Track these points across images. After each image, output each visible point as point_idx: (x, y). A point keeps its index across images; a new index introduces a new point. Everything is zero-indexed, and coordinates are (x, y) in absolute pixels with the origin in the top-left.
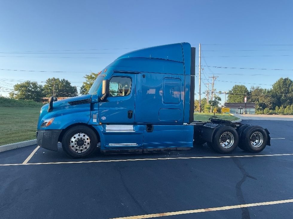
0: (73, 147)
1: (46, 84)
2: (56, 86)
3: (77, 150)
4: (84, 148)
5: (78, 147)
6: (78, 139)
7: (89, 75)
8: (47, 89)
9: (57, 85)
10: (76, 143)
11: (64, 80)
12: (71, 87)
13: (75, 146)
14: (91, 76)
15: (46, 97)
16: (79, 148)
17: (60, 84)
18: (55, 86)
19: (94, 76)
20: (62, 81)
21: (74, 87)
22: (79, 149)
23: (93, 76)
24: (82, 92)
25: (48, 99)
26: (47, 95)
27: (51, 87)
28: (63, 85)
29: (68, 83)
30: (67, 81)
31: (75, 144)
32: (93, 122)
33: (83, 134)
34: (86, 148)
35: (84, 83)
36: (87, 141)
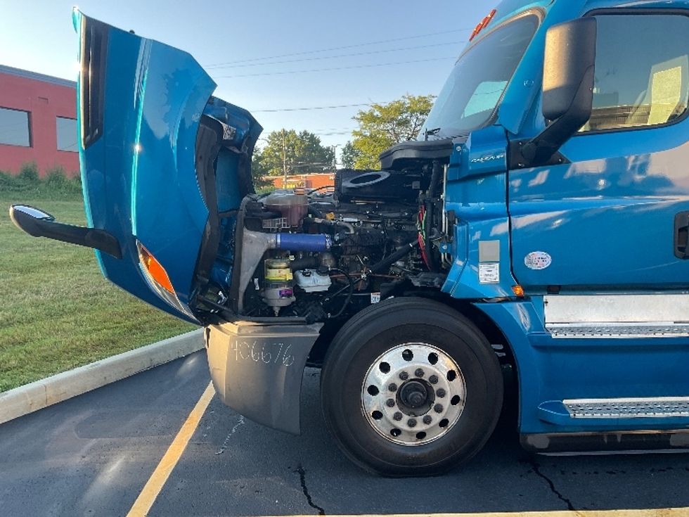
0: (378, 415)
1: (267, 144)
2: (288, 148)
3: (396, 432)
4: (432, 424)
5: (406, 418)
6: (403, 375)
7: (367, 110)
8: (271, 157)
9: (291, 145)
10: (393, 396)
11: (306, 133)
12: (322, 150)
13: (389, 412)
14: (372, 113)
15: (268, 174)
16: (412, 424)
17: (298, 142)
18: (286, 148)
19: (379, 115)
20: (302, 137)
21: (328, 149)
22: (406, 428)
23: (377, 113)
24: (347, 161)
25: (273, 180)
26: (270, 169)
27: (278, 152)
28: (303, 146)
29: (314, 141)
30: (312, 136)
31: (390, 403)
32: (482, 281)
33: (427, 350)
34: (444, 423)
35: (355, 133)
36: (447, 389)
